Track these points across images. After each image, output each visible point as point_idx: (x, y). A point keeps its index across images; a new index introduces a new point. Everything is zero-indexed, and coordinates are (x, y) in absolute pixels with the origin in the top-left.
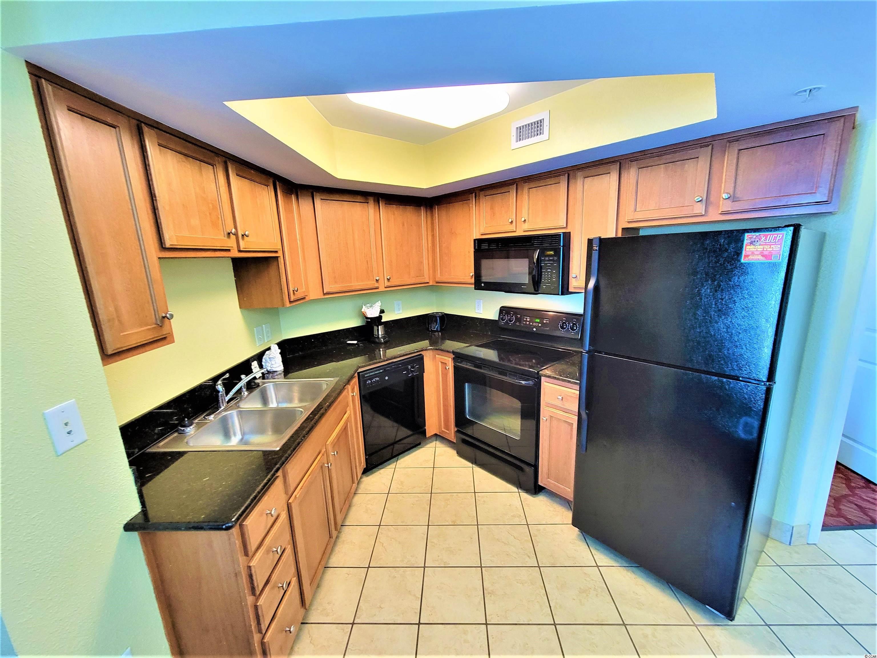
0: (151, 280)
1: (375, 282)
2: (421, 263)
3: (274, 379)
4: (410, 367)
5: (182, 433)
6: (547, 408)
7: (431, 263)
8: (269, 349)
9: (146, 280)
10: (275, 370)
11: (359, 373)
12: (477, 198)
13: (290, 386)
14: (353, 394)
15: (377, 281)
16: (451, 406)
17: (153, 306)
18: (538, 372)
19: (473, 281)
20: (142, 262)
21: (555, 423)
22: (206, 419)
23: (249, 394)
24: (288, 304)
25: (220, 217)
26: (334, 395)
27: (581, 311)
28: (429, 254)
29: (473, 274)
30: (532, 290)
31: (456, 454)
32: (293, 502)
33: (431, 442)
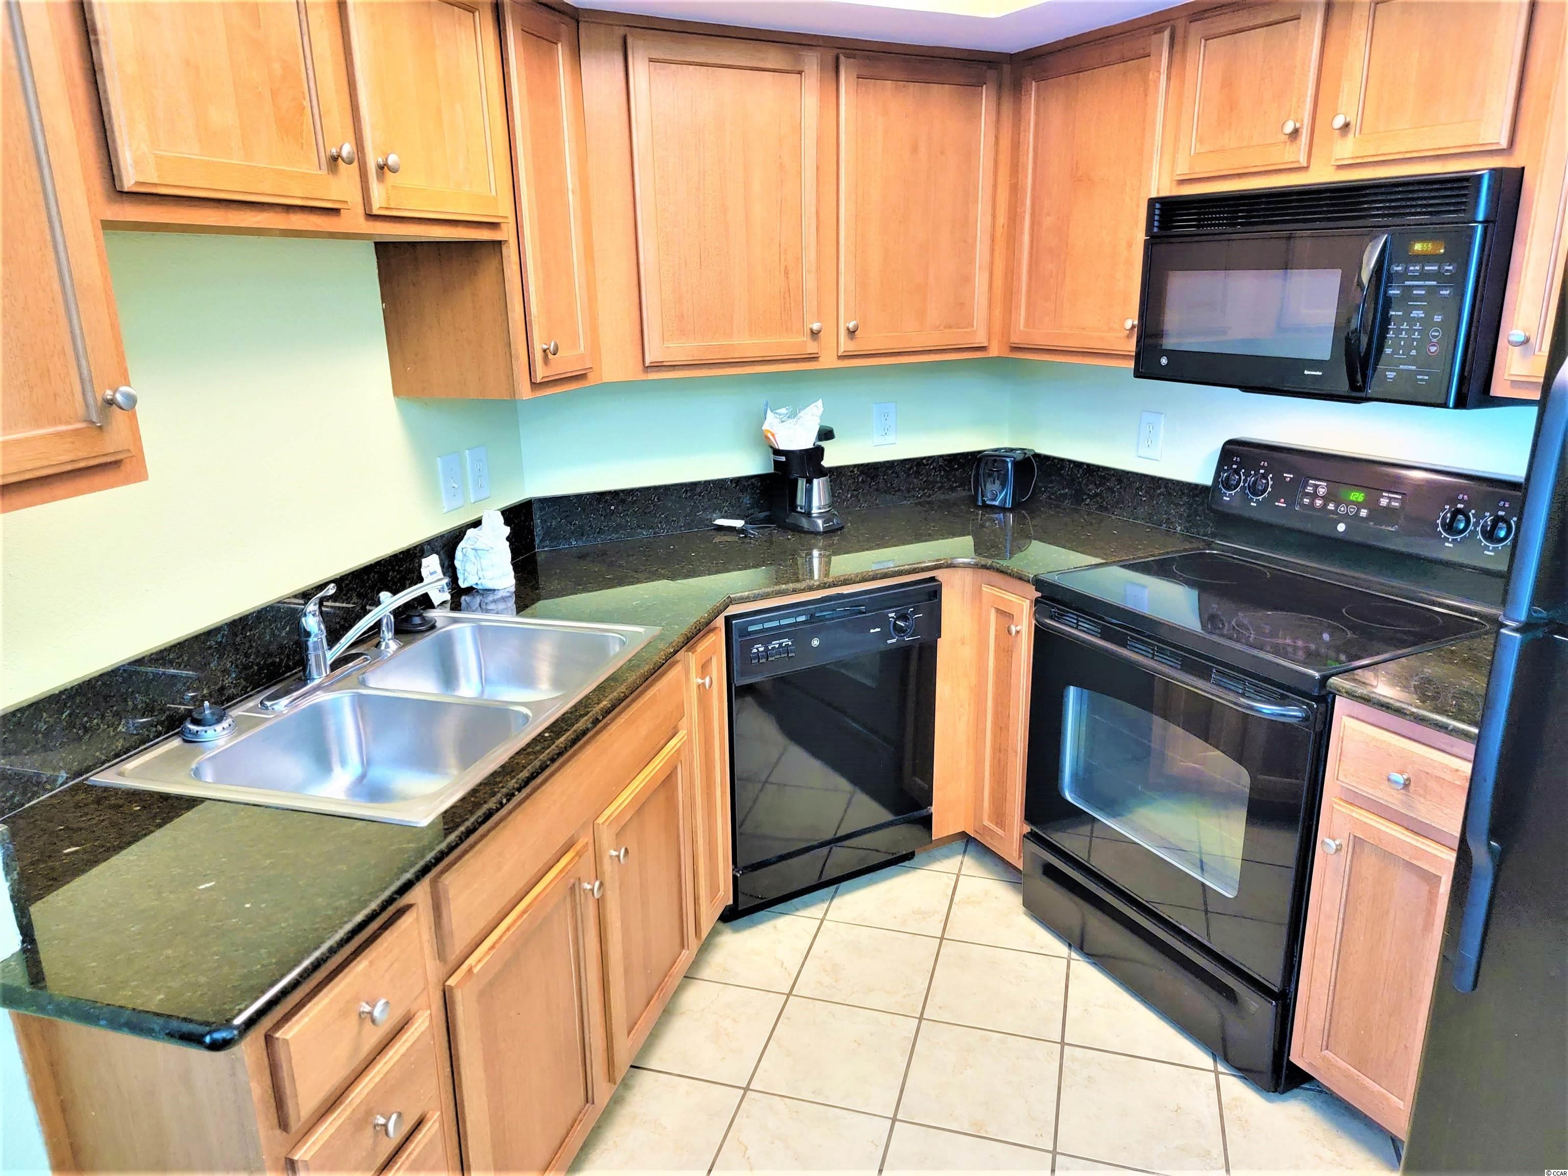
0: (73, 285)
1: (807, 338)
2: (966, 279)
3: (487, 611)
4: (893, 615)
5: (190, 740)
6: (1346, 809)
7: (999, 282)
8: (477, 524)
9: (56, 286)
10: (489, 585)
11: (728, 619)
12: (1177, 48)
13: (529, 636)
14: (700, 681)
15: (815, 334)
16: (1016, 752)
17: (79, 366)
18: (1325, 678)
19: (1131, 346)
20: (47, 231)
21: (1369, 865)
22: (267, 708)
23: (401, 648)
24: (525, 391)
25: (306, 103)
26: (632, 677)
27: (1516, 470)
28: (997, 254)
29: (1136, 322)
30: (1344, 387)
31: (1022, 909)
32: (459, 984)
33: (947, 857)
